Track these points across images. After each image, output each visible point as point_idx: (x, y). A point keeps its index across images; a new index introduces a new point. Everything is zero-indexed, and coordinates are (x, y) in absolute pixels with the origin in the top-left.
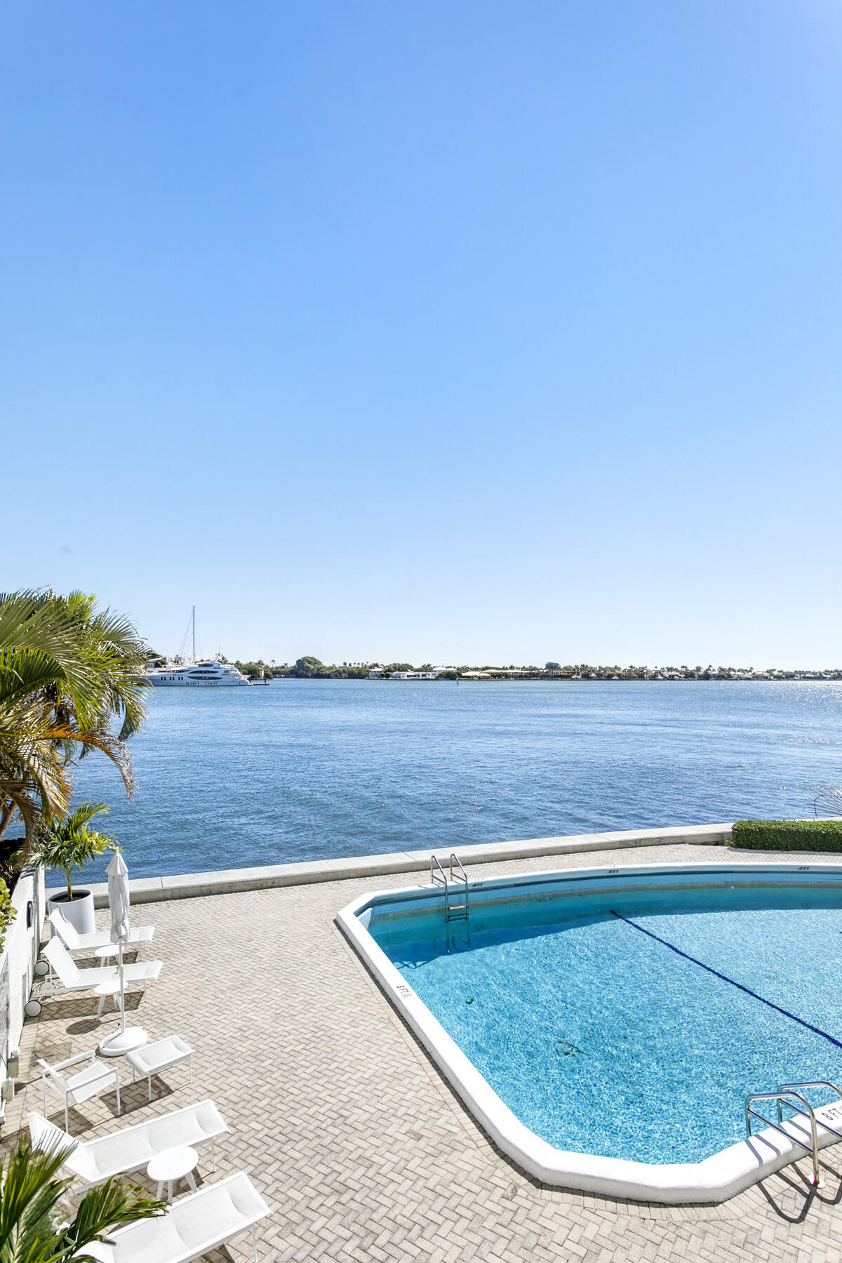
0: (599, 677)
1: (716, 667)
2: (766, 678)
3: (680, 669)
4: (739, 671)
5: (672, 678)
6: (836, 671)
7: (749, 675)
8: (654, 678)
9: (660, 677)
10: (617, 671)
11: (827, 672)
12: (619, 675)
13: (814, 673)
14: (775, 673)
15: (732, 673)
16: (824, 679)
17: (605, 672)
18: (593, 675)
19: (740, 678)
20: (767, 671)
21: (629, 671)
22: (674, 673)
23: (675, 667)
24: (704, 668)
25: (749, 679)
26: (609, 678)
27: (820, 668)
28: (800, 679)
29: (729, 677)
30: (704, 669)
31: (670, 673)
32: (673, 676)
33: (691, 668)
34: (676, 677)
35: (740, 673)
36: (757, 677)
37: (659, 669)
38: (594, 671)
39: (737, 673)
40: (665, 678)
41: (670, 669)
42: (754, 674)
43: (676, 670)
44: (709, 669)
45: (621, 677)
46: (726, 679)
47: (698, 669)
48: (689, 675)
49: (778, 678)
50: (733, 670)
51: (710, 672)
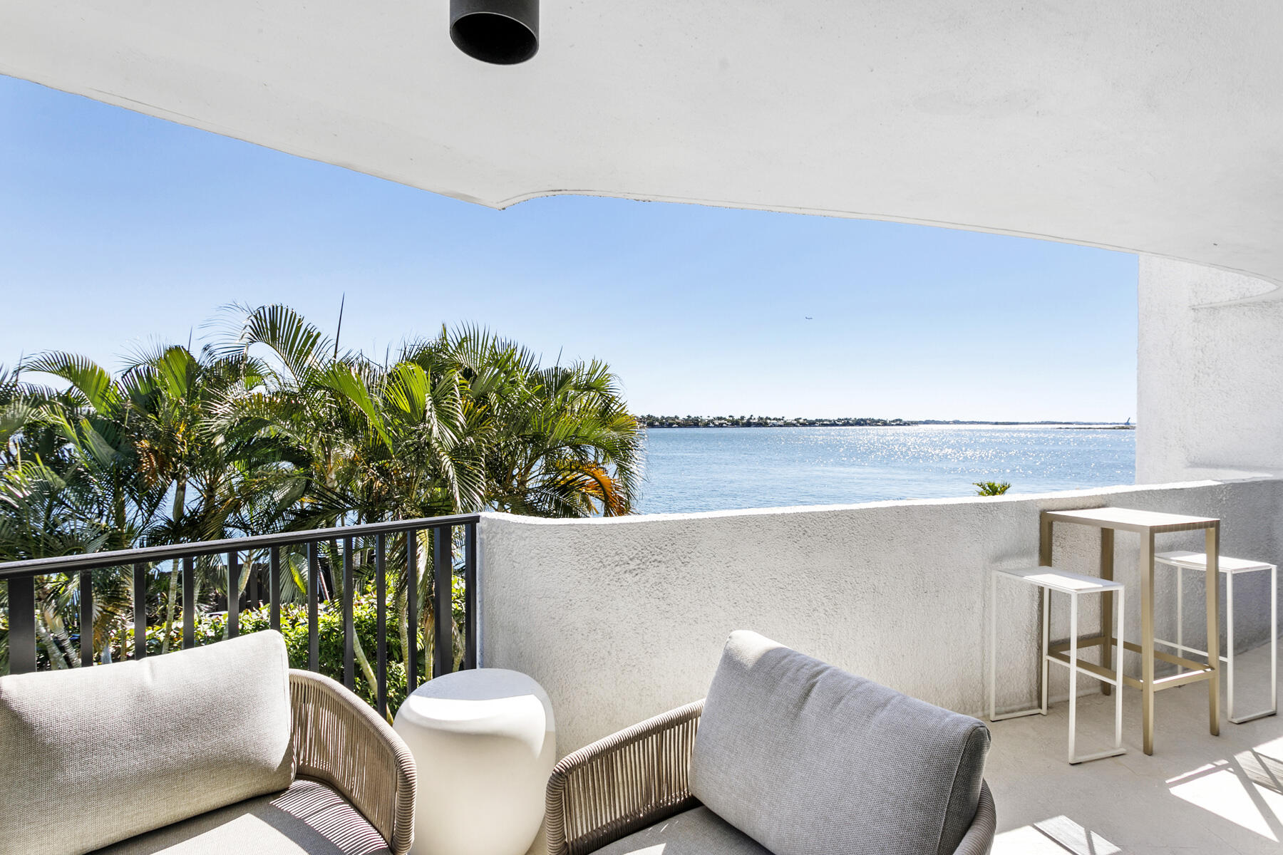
0: (662, 425)
1: (756, 416)
2: (794, 425)
3: (727, 418)
4: (774, 419)
5: (721, 425)
6: (846, 419)
7: (781, 423)
8: (707, 425)
9: (711, 425)
10: (677, 420)
11: (839, 420)
12: (678, 424)
13: (830, 421)
14: (801, 421)
15: (769, 421)
16: (837, 425)
17: (667, 421)
18: (657, 423)
19: (774, 425)
20: (795, 420)
21: (686, 420)
22: (723, 421)
23: (724, 417)
24: (747, 417)
25: (781, 426)
26: (670, 426)
27: (834, 417)
28: (819, 426)
29: (766, 425)
30: (747, 418)
31: (720, 422)
32: (722, 424)
33: (737, 417)
34: (724, 425)
35: (775, 421)
36: (787, 425)
37: (711, 418)
38: (657, 420)
39: (772, 421)
40: (716, 426)
41: (720, 419)
42: (785, 422)
43: (725, 419)
44: (751, 418)
45: (680, 425)
46: (764, 426)
47: (742, 418)
48: (735, 423)
49: (803, 425)
50: (770, 419)
51: (751, 421)
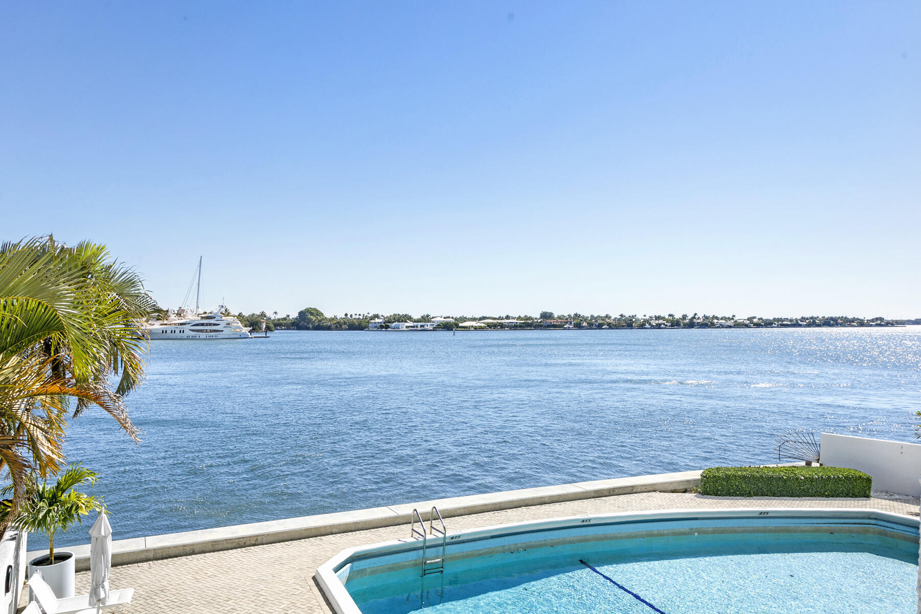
0: (591, 326)
1: (700, 315)
2: (747, 326)
3: (667, 317)
4: (722, 319)
5: (658, 326)
6: (812, 318)
7: (730, 323)
8: (642, 326)
9: (647, 325)
10: (608, 320)
11: (803, 319)
12: (609, 324)
13: (791, 320)
14: (755, 320)
15: (715, 321)
16: (800, 326)
17: (596, 321)
18: (585, 324)
19: (722, 326)
20: (748, 319)
21: (619, 320)
22: (661, 321)
23: (662, 316)
24: (690, 316)
25: (730, 327)
26: (600, 327)
28: (778, 327)
29: (712, 325)
30: (689, 318)
31: (657, 322)
32: (660, 325)
33: (678, 316)
34: (663, 326)
35: (724, 321)
36: (738, 325)
37: (647, 317)
38: (585, 319)
39: (721, 321)
40: (652, 327)
41: (658, 318)
42: (736, 322)
43: (663, 318)
44: (694, 318)
45: (611, 326)
46: (709, 327)
47: (684, 317)
48: (675, 324)
49: (758, 325)
50: (717, 318)
51: (694, 320)
